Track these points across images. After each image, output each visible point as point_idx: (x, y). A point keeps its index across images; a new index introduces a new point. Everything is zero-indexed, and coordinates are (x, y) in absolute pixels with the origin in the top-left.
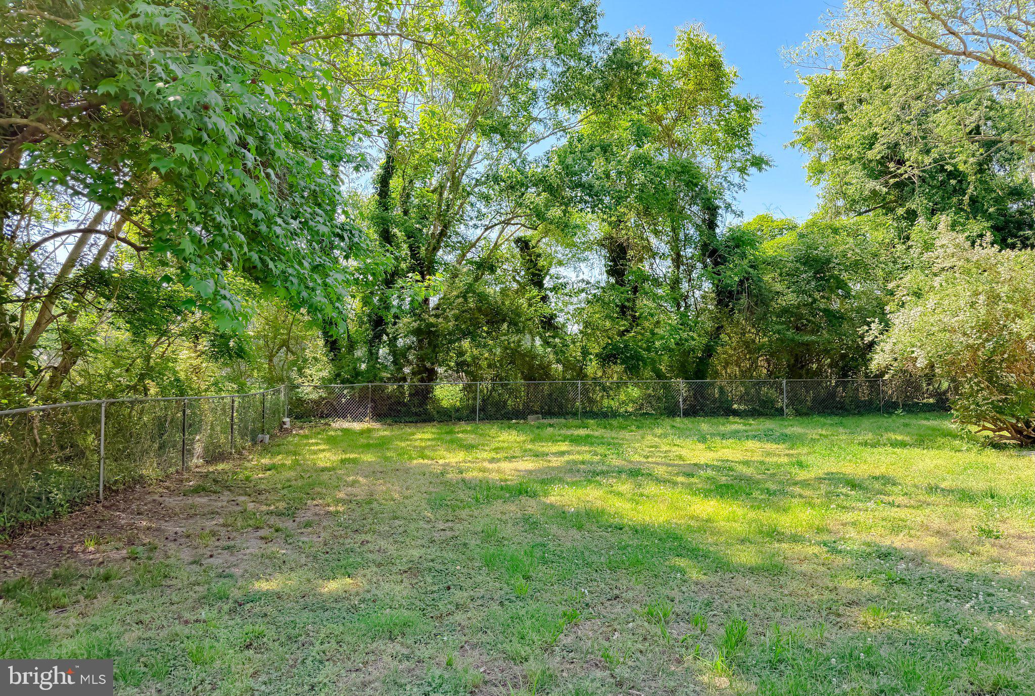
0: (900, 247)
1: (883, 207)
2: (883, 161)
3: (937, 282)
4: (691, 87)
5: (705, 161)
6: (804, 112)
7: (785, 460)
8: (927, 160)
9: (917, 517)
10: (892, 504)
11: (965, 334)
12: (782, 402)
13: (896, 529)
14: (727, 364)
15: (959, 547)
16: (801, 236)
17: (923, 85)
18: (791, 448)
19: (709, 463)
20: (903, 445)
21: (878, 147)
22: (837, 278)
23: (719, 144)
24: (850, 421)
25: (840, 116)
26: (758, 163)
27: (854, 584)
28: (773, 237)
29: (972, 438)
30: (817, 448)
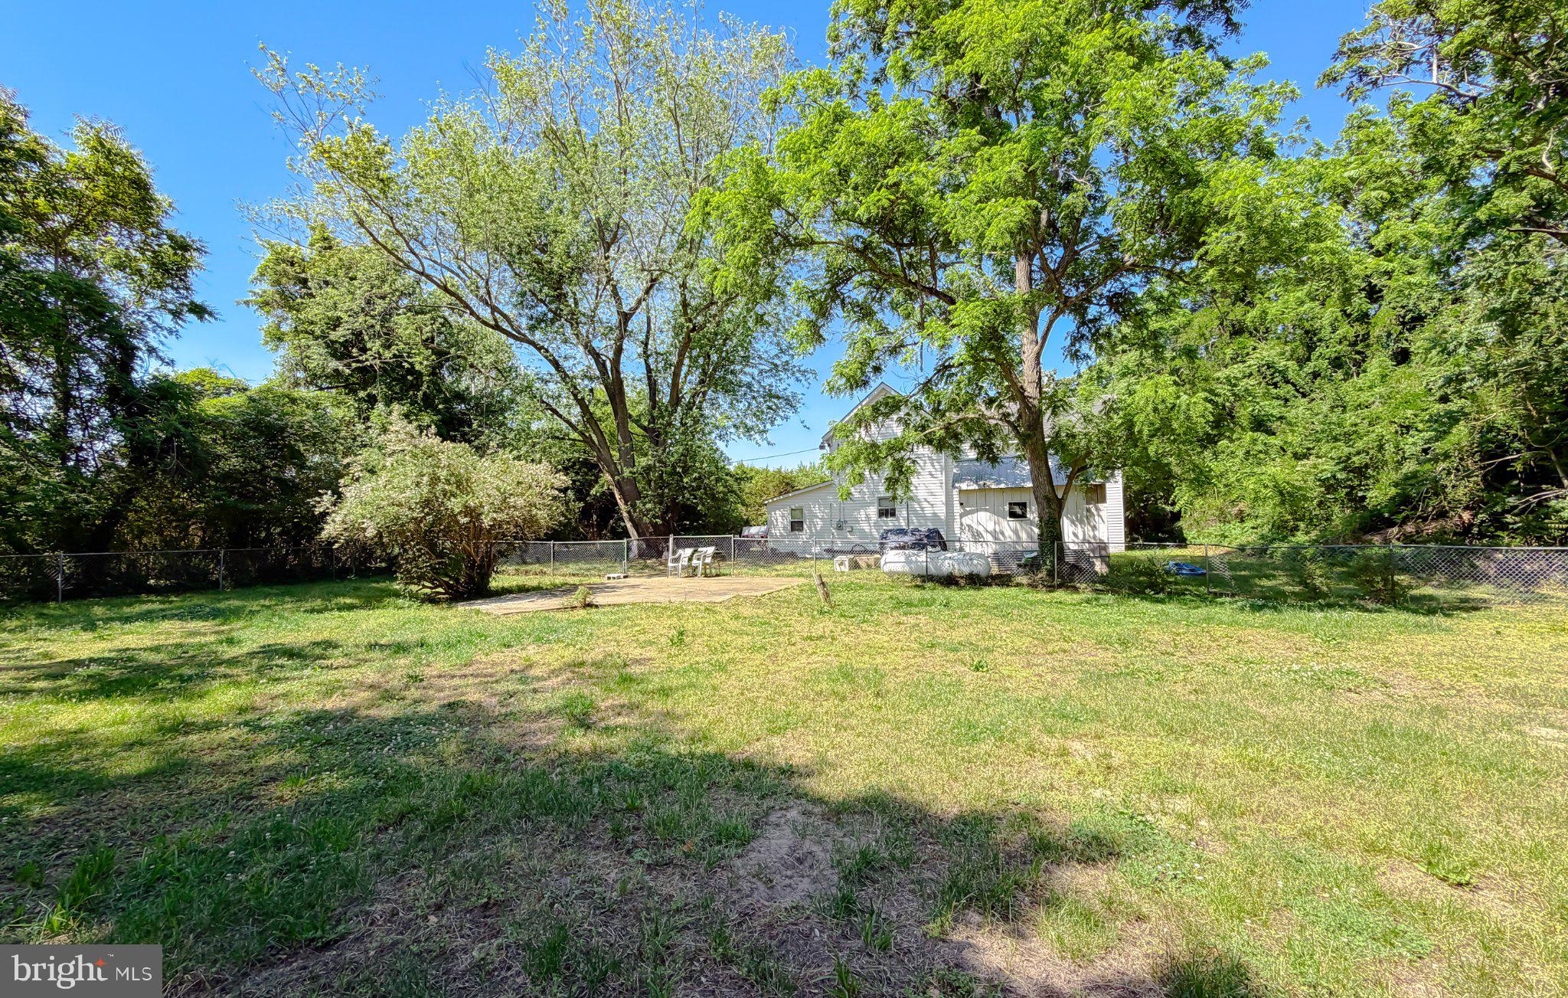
0: (360, 427)
1: (345, 387)
2: (346, 344)
3: (389, 461)
4: (99, 195)
5: (119, 289)
6: (262, 275)
7: (212, 638)
8: (388, 354)
9: (355, 674)
10: (330, 668)
11: (410, 508)
12: (218, 573)
13: (328, 694)
14: (142, 533)
15: (388, 696)
16: (251, 399)
17: (386, 288)
18: (222, 624)
19: (96, 656)
20: (350, 608)
21: (340, 331)
22: (291, 447)
23: (142, 277)
24: (298, 589)
25: (304, 291)
26: (199, 311)
27: (274, 759)
28: (218, 395)
29: (413, 596)
30: (255, 621)
